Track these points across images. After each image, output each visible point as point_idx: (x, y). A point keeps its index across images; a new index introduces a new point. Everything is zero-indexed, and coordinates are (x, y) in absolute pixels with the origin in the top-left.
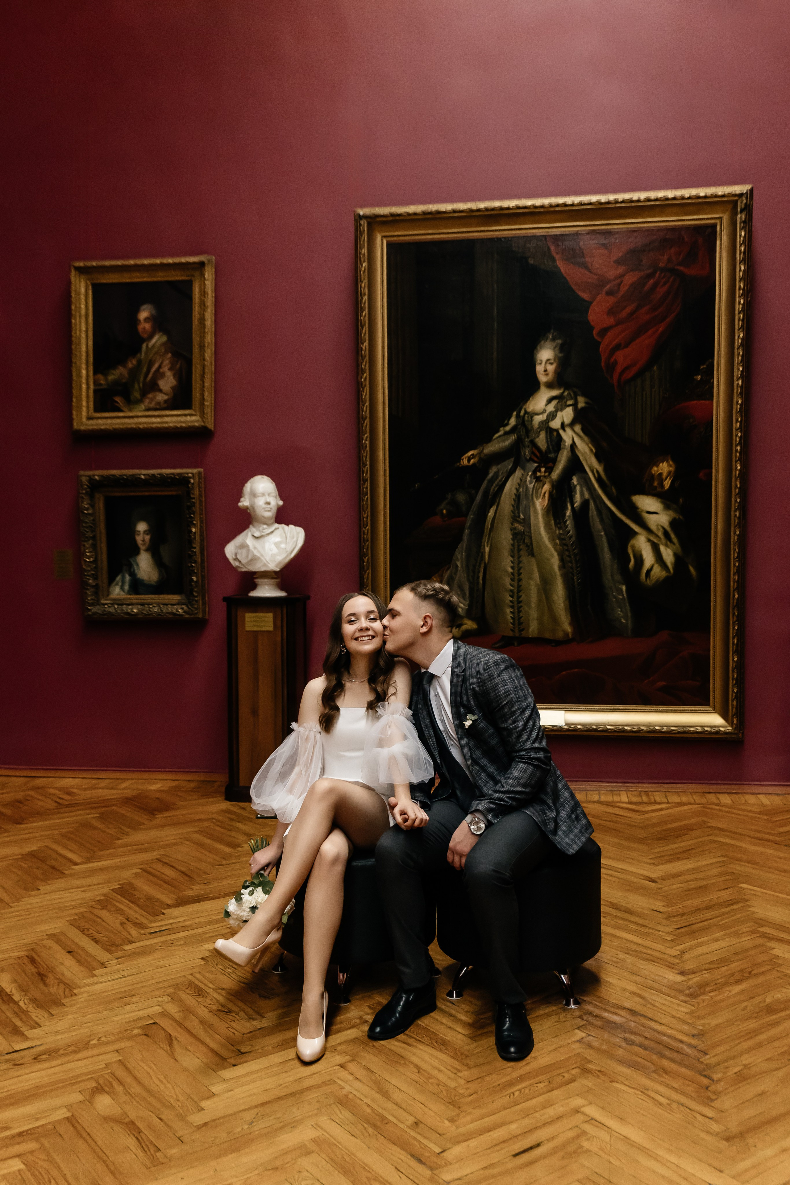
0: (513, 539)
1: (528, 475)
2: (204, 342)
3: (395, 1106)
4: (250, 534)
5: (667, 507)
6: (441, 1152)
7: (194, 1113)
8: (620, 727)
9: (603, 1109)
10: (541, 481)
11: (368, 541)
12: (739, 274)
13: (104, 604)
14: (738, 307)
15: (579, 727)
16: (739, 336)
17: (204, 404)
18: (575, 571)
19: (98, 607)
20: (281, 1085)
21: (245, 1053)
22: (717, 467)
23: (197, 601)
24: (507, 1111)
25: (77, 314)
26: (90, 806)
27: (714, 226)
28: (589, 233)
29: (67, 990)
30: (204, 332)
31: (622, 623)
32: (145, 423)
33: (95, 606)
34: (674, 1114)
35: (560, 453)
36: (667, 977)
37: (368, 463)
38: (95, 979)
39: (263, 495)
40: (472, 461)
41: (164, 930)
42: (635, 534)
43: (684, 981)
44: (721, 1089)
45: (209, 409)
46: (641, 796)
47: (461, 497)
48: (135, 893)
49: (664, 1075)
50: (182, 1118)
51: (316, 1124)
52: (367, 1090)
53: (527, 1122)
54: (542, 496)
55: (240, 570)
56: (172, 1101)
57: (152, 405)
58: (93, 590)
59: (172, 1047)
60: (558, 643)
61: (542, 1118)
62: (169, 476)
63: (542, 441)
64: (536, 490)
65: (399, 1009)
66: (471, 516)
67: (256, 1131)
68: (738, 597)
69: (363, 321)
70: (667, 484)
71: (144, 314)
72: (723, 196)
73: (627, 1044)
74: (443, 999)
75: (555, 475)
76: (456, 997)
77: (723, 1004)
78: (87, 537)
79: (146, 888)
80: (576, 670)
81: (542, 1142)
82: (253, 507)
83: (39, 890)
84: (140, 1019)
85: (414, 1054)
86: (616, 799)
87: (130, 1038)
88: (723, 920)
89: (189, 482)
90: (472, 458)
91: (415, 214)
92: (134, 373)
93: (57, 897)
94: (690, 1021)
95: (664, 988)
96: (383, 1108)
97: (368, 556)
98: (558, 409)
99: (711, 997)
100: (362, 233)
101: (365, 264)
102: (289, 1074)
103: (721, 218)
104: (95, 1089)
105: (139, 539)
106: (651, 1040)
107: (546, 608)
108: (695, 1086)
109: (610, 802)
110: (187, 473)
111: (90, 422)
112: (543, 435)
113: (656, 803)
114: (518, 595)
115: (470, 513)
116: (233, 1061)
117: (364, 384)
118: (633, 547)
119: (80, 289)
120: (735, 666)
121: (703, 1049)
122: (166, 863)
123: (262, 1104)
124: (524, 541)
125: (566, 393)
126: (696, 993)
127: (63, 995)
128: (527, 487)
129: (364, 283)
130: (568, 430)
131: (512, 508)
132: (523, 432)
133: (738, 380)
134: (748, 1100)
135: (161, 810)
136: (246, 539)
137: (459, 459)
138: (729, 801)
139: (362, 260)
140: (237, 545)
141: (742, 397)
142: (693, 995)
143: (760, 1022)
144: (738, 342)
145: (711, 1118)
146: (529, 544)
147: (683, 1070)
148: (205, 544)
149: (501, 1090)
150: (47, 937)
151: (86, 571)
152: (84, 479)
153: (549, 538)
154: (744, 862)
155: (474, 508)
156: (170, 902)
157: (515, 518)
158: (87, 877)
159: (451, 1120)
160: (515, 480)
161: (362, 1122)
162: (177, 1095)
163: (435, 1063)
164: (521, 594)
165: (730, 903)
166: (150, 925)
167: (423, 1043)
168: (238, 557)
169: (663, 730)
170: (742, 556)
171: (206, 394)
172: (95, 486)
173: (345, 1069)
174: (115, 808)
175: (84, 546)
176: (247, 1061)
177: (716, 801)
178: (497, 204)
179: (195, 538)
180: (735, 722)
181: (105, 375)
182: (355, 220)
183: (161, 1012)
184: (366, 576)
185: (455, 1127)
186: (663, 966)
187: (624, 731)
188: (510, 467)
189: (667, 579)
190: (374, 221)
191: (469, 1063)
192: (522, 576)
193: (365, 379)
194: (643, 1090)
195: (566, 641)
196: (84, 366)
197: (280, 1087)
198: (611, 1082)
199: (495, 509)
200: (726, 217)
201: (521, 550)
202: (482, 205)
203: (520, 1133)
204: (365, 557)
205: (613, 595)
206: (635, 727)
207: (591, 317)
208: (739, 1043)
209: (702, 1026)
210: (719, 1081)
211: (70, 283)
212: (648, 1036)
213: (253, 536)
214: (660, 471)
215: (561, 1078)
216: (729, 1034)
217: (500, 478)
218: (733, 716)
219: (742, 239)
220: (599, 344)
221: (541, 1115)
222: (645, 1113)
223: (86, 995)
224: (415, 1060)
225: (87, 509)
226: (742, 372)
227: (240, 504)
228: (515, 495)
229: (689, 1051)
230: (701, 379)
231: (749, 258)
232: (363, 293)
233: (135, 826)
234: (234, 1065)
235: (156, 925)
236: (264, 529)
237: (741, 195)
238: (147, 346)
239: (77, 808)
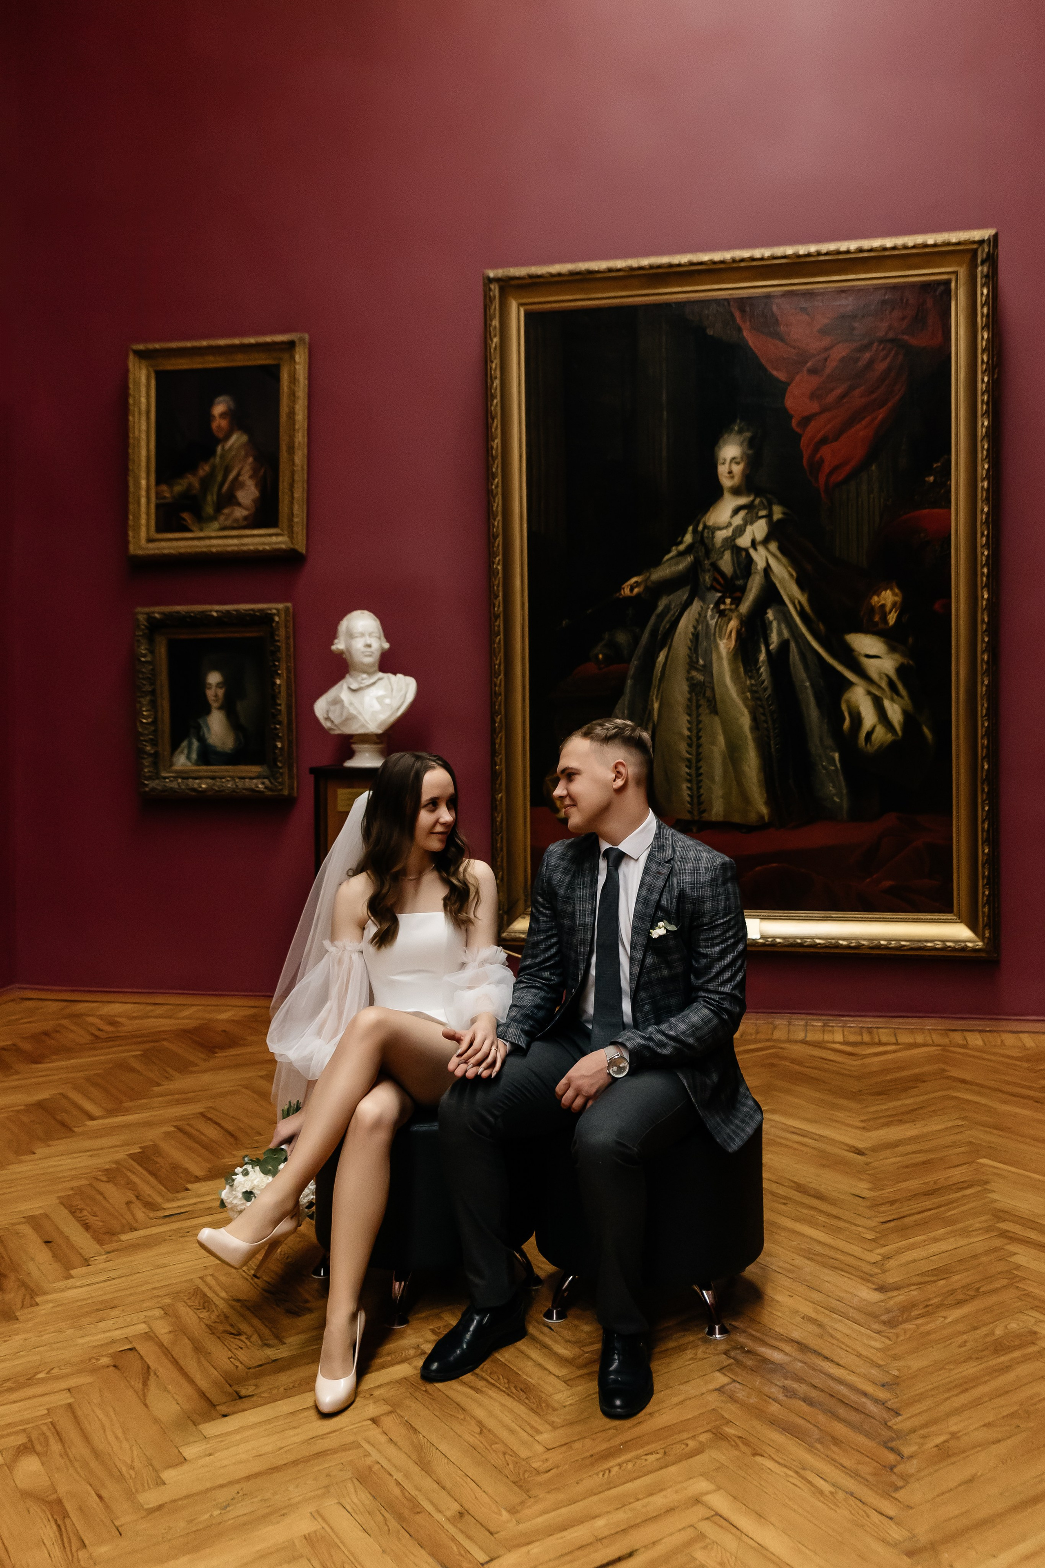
0: (690, 692)
1: (708, 608)
2: (294, 442)
3: (435, 1486)
4: (345, 687)
5: (892, 649)
6: (487, 1563)
7: (149, 1488)
8: (833, 941)
9: (735, 1498)
10: (725, 616)
11: (500, 694)
12: (981, 344)
13: (165, 778)
14: (981, 387)
15: (778, 940)
16: (983, 424)
17: (292, 520)
18: (772, 734)
19: (157, 782)
20: (282, 1448)
21: (246, 1397)
22: (957, 597)
23: (282, 774)
24: (595, 1498)
25: (136, 409)
26: (135, 1040)
27: (948, 283)
28: (785, 294)
29: (28, 1297)
30: (294, 430)
31: (834, 801)
32: (219, 546)
33: (154, 780)
34: (837, 1509)
35: (750, 579)
36: (858, 1293)
37: (501, 594)
38: (70, 1282)
39: (362, 635)
40: (636, 591)
41: (182, 1213)
42: (851, 684)
43: (881, 1301)
44: (912, 1471)
45: (300, 526)
46: (861, 1034)
47: (622, 638)
48: (159, 1160)
49: (832, 1447)
50: (131, 1496)
51: (318, 1512)
52: (400, 1458)
53: (621, 1516)
54: (727, 636)
55: (332, 732)
56: (124, 1470)
57: (228, 523)
58: (150, 759)
59: (147, 1385)
60: (748, 829)
61: (644, 1510)
62: (248, 612)
63: (726, 563)
64: (720, 628)
65: (468, 1336)
66: (636, 662)
67: (229, 1520)
68: (989, 767)
69: (493, 413)
70: (892, 619)
71: (219, 408)
72: (959, 243)
73: (786, 1396)
74: (538, 1322)
75: (744, 607)
76: (557, 1319)
77: (932, 1336)
78: (144, 692)
79: (175, 1153)
80: (774, 865)
81: (636, 1550)
82: (349, 651)
83: (34, 1153)
84: (113, 1342)
85: (480, 1405)
86: (828, 1037)
87: (93, 1371)
88: (950, 1210)
89: (273, 620)
90: (636, 587)
91: (559, 275)
92: (206, 483)
93: (54, 1163)
94: (882, 1363)
95: (852, 1310)
96: (418, 1489)
97: (500, 714)
98: (747, 522)
99: (918, 1326)
100: (491, 300)
101: (496, 340)
102: (298, 1430)
103: (956, 273)
104: (22, 1448)
105: (210, 693)
106: (822, 1390)
107: (735, 783)
108: (875, 1464)
109: (819, 1042)
110: (270, 609)
111: (151, 545)
112: (727, 555)
113: (880, 1044)
114: (696, 766)
115: (633, 658)
116: (223, 1409)
117: (495, 492)
118: (848, 702)
119: (140, 378)
120: (987, 860)
121: (894, 1407)
122: (210, 1119)
123: (248, 1478)
124: (704, 694)
125: (757, 501)
126: (896, 1320)
127: (19, 1305)
128: (708, 625)
129: (495, 364)
130: (761, 549)
131: (688, 651)
132: (702, 553)
133: (982, 481)
134: (950, 1490)
135: (223, 1047)
136: (341, 693)
137: (619, 588)
138: (980, 1043)
139: (492, 334)
140: (330, 700)
141: (988, 504)
142: (891, 1323)
143: (982, 1366)
144: (981, 432)
145: (891, 1518)
146: (711, 699)
147: (861, 1439)
148: (294, 700)
149: (592, 1464)
150: (24, 1220)
151: (142, 734)
152: (141, 618)
153: (737, 691)
154: (990, 1128)
155: (639, 651)
156: (199, 1173)
157: (692, 665)
158: (101, 1136)
159: (512, 1511)
160: (691, 615)
161: (383, 1510)
162: (133, 1461)
163: (507, 1419)
164: (701, 764)
165: (961, 1185)
166: (166, 1206)
167: (497, 1387)
168: (331, 715)
169: (890, 946)
170: (994, 713)
171: (296, 507)
172: (155, 627)
173: (378, 1426)
174: (165, 1043)
175: (140, 702)
176: (243, 1410)
177: (961, 1042)
178: (664, 260)
179: (280, 692)
180: (987, 935)
181: (171, 486)
182: (485, 285)
183: (146, 1333)
184: (498, 741)
185: (515, 1522)
186: (856, 1279)
187: (838, 946)
188: (685, 597)
189: (894, 743)
190: (509, 286)
191: (555, 1419)
192: (703, 740)
193: (497, 487)
194: (799, 1470)
195: (761, 826)
196: (143, 475)
197: (281, 1451)
198: (754, 1455)
199: (666, 653)
200: (962, 271)
201: (700, 706)
202: (645, 262)
203: (606, 1533)
204: (497, 716)
205: (822, 764)
206: (853, 941)
207: (789, 403)
208: (949, 1398)
209: (898, 1370)
210: (911, 1457)
211: (127, 371)
212: (819, 1385)
213: (350, 689)
214: (883, 602)
215: (683, 1446)
216: (936, 1384)
217: (672, 612)
218: (984, 927)
219: (984, 298)
220: (800, 436)
221: (644, 1506)
222: (796, 1507)
223: (51, 1305)
224: (480, 1413)
225: (144, 656)
226: (988, 470)
227: (334, 647)
228: (693, 634)
229: (872, 1408)
230: (935, 480)
231: (995, 322)
232: (493, 376)
233: (184, 1067)
234: (225, 1416)
235: (171, 1206)
236: (363, 679)
237: (981, 242)
238: (223, 449)
239: (117, 1043)
